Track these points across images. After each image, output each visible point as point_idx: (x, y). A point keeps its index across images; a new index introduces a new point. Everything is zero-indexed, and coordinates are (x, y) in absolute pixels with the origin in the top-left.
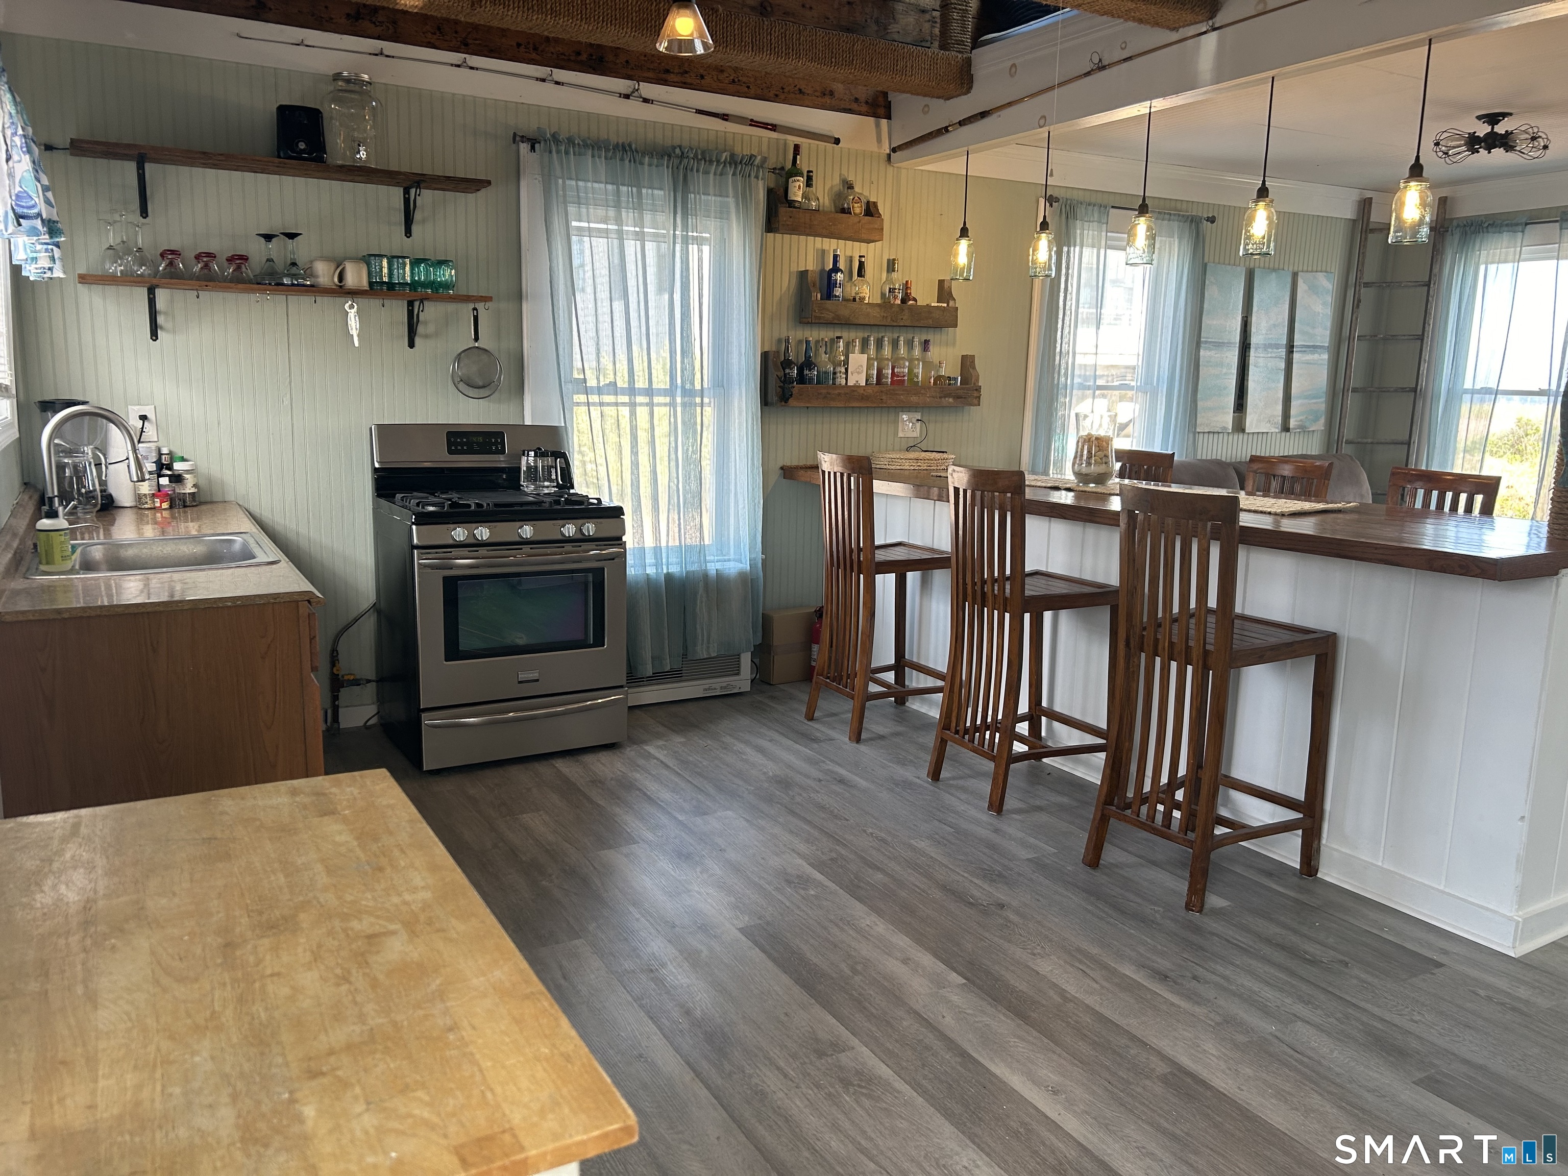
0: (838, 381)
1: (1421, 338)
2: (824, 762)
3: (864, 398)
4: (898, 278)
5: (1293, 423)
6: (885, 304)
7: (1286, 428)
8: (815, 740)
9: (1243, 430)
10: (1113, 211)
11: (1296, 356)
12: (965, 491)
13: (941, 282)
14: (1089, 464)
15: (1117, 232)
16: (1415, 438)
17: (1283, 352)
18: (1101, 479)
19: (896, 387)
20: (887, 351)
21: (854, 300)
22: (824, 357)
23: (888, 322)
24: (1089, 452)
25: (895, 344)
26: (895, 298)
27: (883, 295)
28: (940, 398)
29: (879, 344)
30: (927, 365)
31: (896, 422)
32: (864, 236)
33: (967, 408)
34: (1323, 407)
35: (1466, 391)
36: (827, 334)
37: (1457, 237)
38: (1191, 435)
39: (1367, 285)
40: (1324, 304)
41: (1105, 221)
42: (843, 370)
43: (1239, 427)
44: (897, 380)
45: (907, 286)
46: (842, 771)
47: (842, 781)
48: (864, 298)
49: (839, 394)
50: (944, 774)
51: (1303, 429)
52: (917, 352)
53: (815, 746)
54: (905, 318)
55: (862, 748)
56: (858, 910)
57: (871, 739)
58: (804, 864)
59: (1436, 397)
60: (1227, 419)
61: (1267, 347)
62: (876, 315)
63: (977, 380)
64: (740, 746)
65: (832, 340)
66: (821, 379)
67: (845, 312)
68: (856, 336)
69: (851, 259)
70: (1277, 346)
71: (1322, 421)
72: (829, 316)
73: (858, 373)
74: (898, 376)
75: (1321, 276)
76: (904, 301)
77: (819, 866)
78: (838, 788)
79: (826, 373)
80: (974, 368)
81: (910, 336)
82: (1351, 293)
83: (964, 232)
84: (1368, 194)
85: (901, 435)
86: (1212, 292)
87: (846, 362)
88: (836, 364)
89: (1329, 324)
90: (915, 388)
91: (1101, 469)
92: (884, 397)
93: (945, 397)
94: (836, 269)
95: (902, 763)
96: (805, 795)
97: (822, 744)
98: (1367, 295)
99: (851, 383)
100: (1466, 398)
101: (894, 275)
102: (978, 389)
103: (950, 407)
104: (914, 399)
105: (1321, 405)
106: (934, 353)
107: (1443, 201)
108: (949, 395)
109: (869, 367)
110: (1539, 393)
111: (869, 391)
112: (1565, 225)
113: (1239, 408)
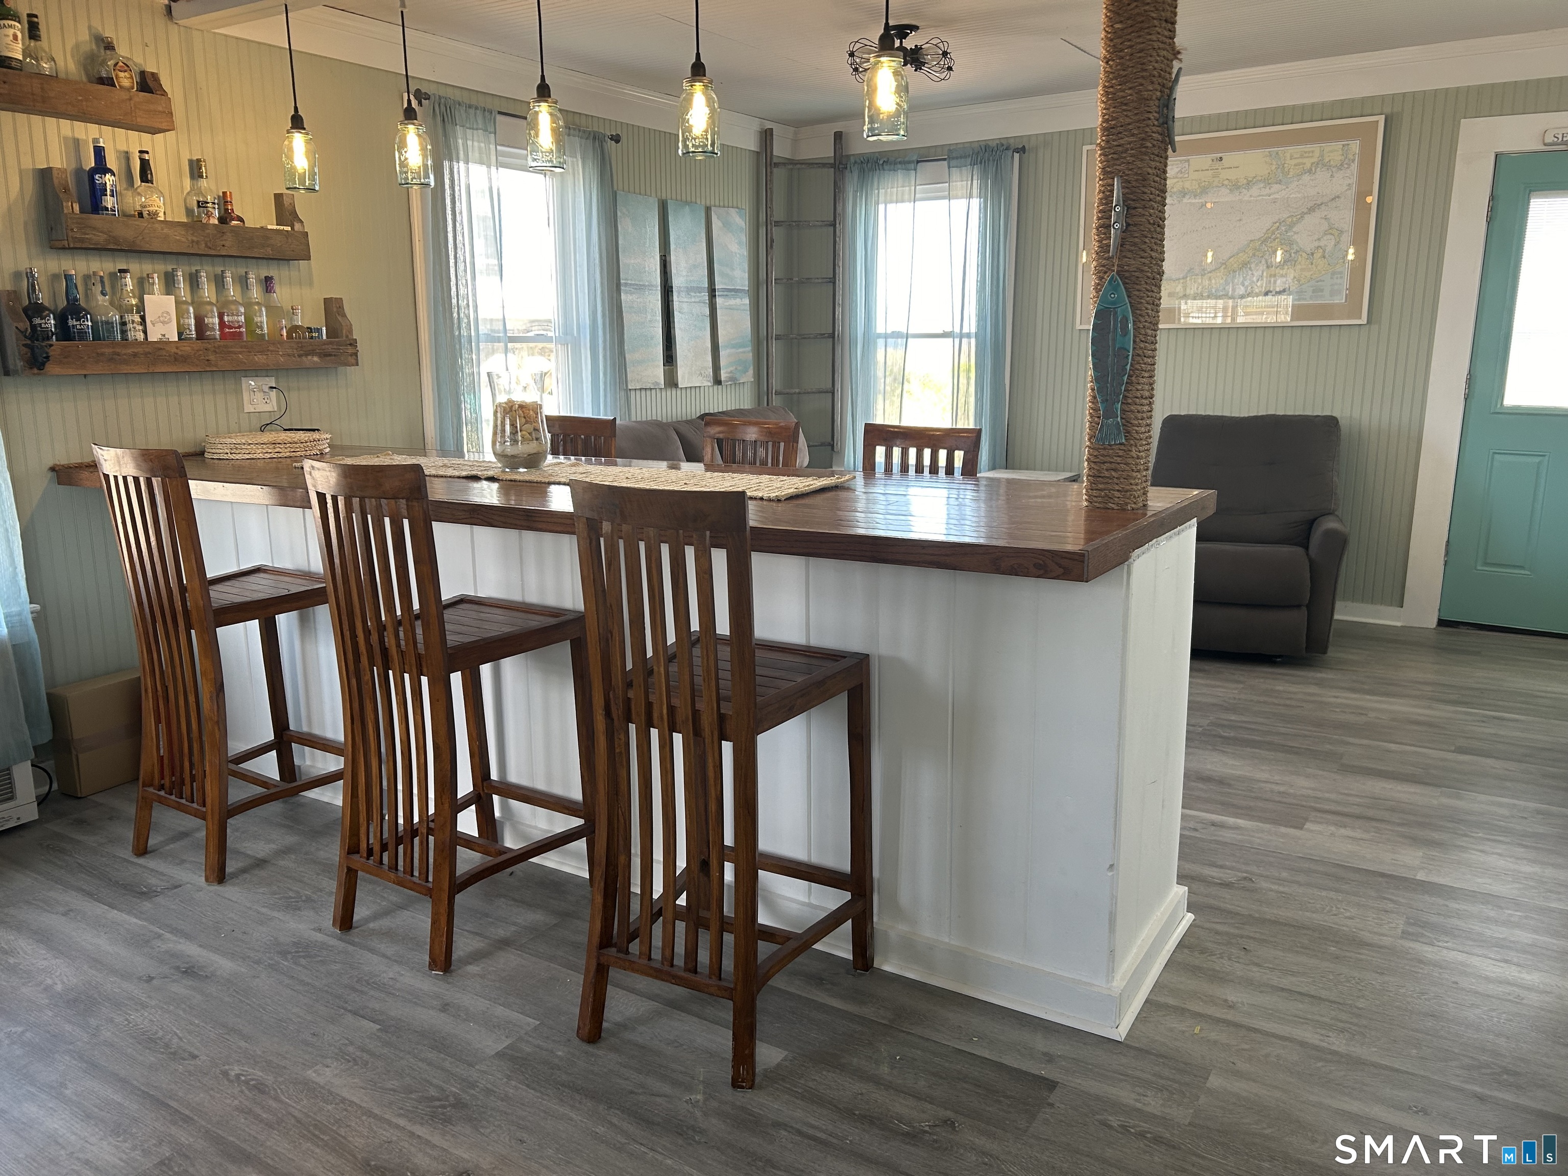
0: (131, 335)
1: (833, 280)
3: (178, 359)
4: (210, 188)
5: (724, 376)
6: (194, 224)
7: (717, 381)
8: (148, 894)
9: (676, 385)
10: (500, 118)
11: (719, 301)
12: (335, 499)
13: (278, 197)
14: (514, 441)
15: (508, 146)
16: (838, 386)
17: (705, 296)
18: (533, 461)
19: (229, 343)
20: (208, 291)
21: (141, 215)
22: (102, 301)
23: (202, 249)
24: (513, 425)
25: (219, 282)
26: (209, 215)
27: (189, 212)
28: (300, 356)
29: (194, 281)
30: (274, 311)
31: (238, 392)
32: (142, 121)
33: (341, 369)
34: (750, 356)
35: (879, 336)
36: (102, 266)
37: (856, 174)
38: (623, 393)
39: (777, 223)
40: (740, 243)
41: (492, 130)
42: (137, 318)
43: (671, 382)
44: (229, 333)
45: (224, 200)
46: (191, 950)
47: (190, 971)
48: (156, 214)
49: (135, 355)
50: (360, 913)
51: (733, 380)
52: (256, 293)
54: (227, 244)
55: (229, 891)
57: (244, 871)
59: (853, 342)
60: (658, 372)
61: (689, 290)
62: (180, 240)
63: (350, 331)
65: (113, 275)
66: (102, 331)
67: (126, 233)
68: (155, 270)
69: (127, 156)
70: (699, 290)
71: (751, 372)
72: (101, 238)
73: (164, 323)
74: (230, 327)
75: (733, 212)
76: (223, 220)
78: (181, 988)
79: (109, 323)
80: (344, 315)
81: (242, 271)
82: (762, 231)
83: (297, 123)
84: (768, 125)
85: (248, 408)
86: (625, 226)
87: (141, 308)
88: (124, 310)
89: (746, 266)
90: (261, 344)
91: (532, 447)
92: (212, 357)
93: (307, 355)
94: (101, 167)
95: (293, 905)
97: (160, 900)
98: (778, 233)
99: (153, 337)
100: (881, 342)
101: (203, 183)
102: (353, 344)
103: (315, 369)
104: (260, 359)
105: (747, 354)
106: (282, 295)
107: (838, 136)
108: (312, 353)
109: (180, 314)
110: (945, 335)
111: (186, 348)
112: (953, 163)
113: (670, 357)
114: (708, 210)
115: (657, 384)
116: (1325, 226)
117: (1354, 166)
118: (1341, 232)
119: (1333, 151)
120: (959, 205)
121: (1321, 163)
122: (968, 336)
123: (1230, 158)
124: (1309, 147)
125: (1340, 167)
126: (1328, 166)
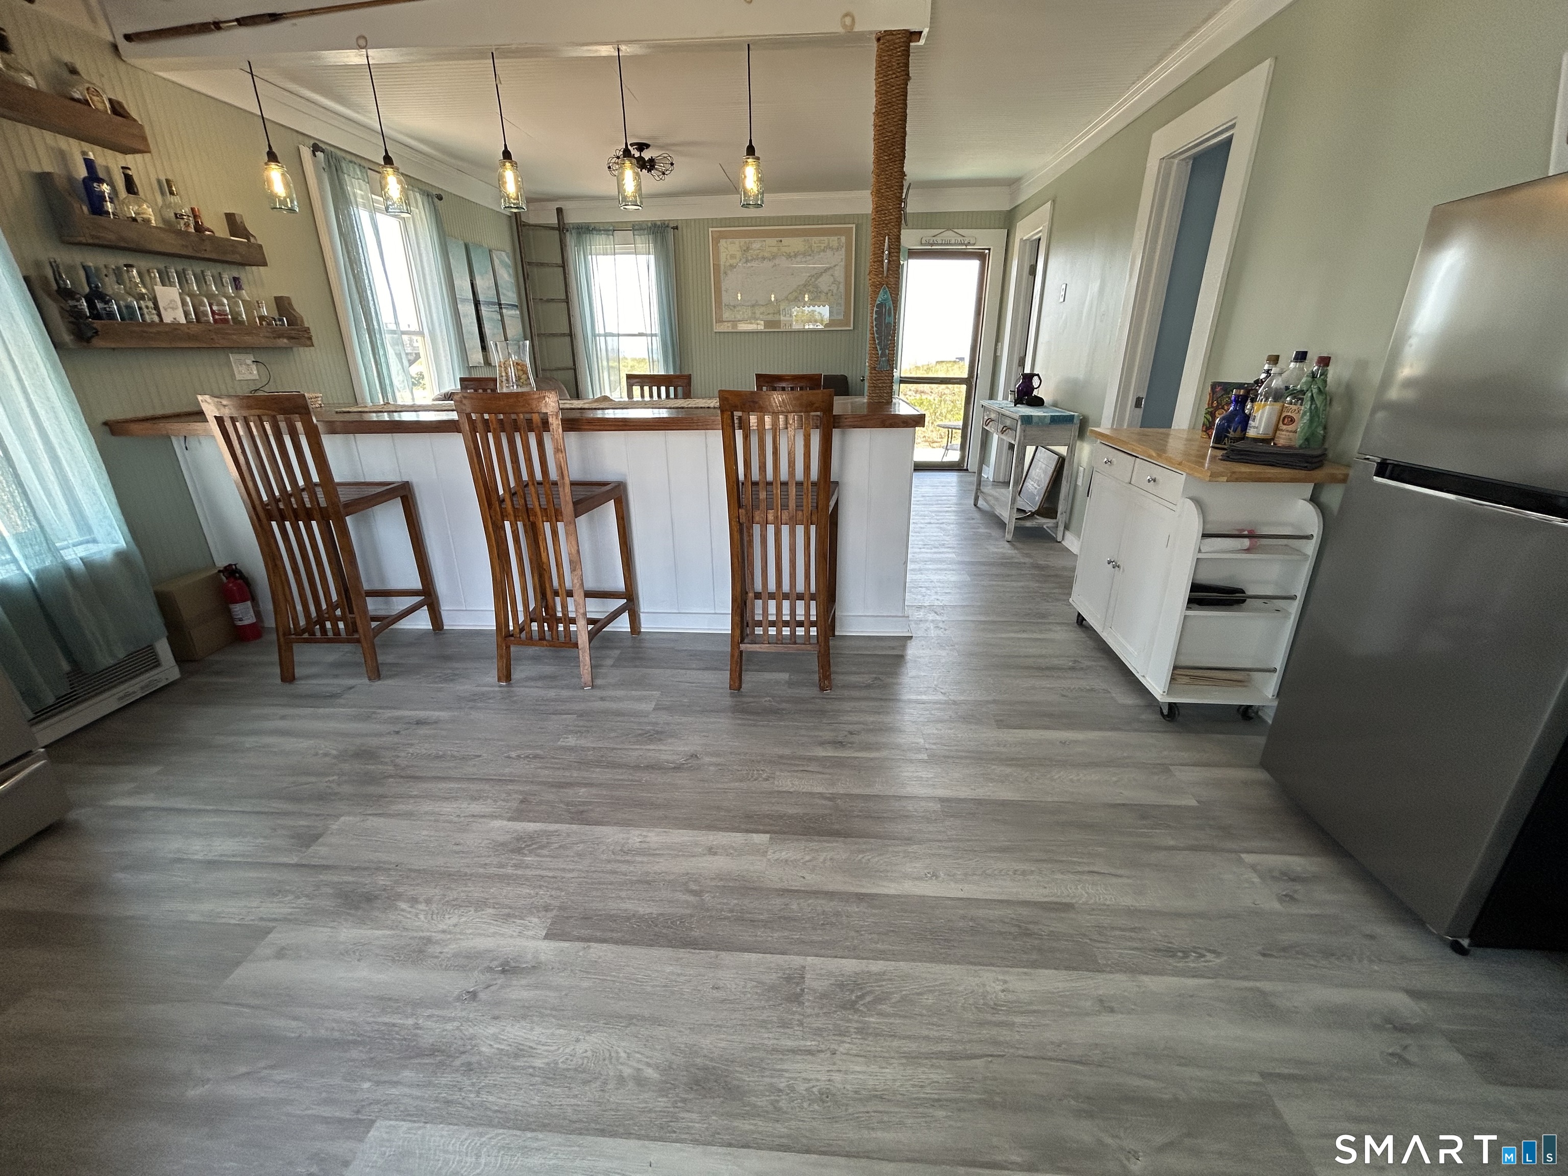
0: (147, 318)
1: (567, 301)
2: (374, 713)
3: (190, 337)
6: (180, 232)
9: (490, 365)
10: (370, 173)
11: (503, 310)
13: (229, 216)
15: (378, 195)
17: (497, 308)
19: (219, 326)
20: (195, 286)
21: (135, 220)
22: (118, 289)
23: (187, 252)
25: (201, 278)
26: (186, 225)
27: (165, 222)
28: (275, 338)
29: (182, 277)
30: (247, 304)
31: (229, 365)
33: (303, 348)
35: (601, 335)
36: (107, 260)
37: (574, 235)
38: (467, 369)
39: (529, 264)
40: (510, 275)
41: (366, 181)
42: (151, 304)
43: (486, 363)
44: (221, 319)
45: (193, 214)
46: (406, 713)
47: (419, 722)
48: (148, 221)
49: (155, 333)
52: (230, 289)
53: (342, 701)
54: (205, 249)
55: (387, 682)
56: (611, 834)
58: (505, 823)
60: (480, 355)
61: (488, 304)
62: (171, 243)
63: (302, 321)
64: (250, 741)
65: (119, 268)
66: (126, 315)
67: (126, 235)
68: (151, 265)
70: (493, 304)
73: (173, 309)
74: (220, 314)
75: (503, 254)
76: (199, 230)
77: (519, 815)
78: (425, 731)
79: (128, 307)
80: (294, 310)
81: (216, 271)
82: (520, 267)
83: (272, 157)
85: (238, 377)
87: (151, 296)
88: (138, 298)
89: (513, 290)
90: (243, 327)
92: (214, 337)
93: (279, 338)
94: (95, 178)
96: (403, 754)
99: (167, 319)
101: (173, 199)
102: (307, 330)
103: (286, 348)
104: (242, 340)
106: (249, 291)
107: (559, 211)
108: (280, 336)
109: (184, 303)
110: (640, 335)
111: (195, 329)
112: (636, 232)
113: (484, 348)
114: (490, 251)
115: (479, 363)
116: (832, 279)
117: (843, 249)
118: (840, 283)
119: (834, 241)
120: (643, 259)
121: (828, 247)
122: (656, 335)
123: (786, 241)
124: (822, 238)
125: (837, 249)
126: (832, 248)
